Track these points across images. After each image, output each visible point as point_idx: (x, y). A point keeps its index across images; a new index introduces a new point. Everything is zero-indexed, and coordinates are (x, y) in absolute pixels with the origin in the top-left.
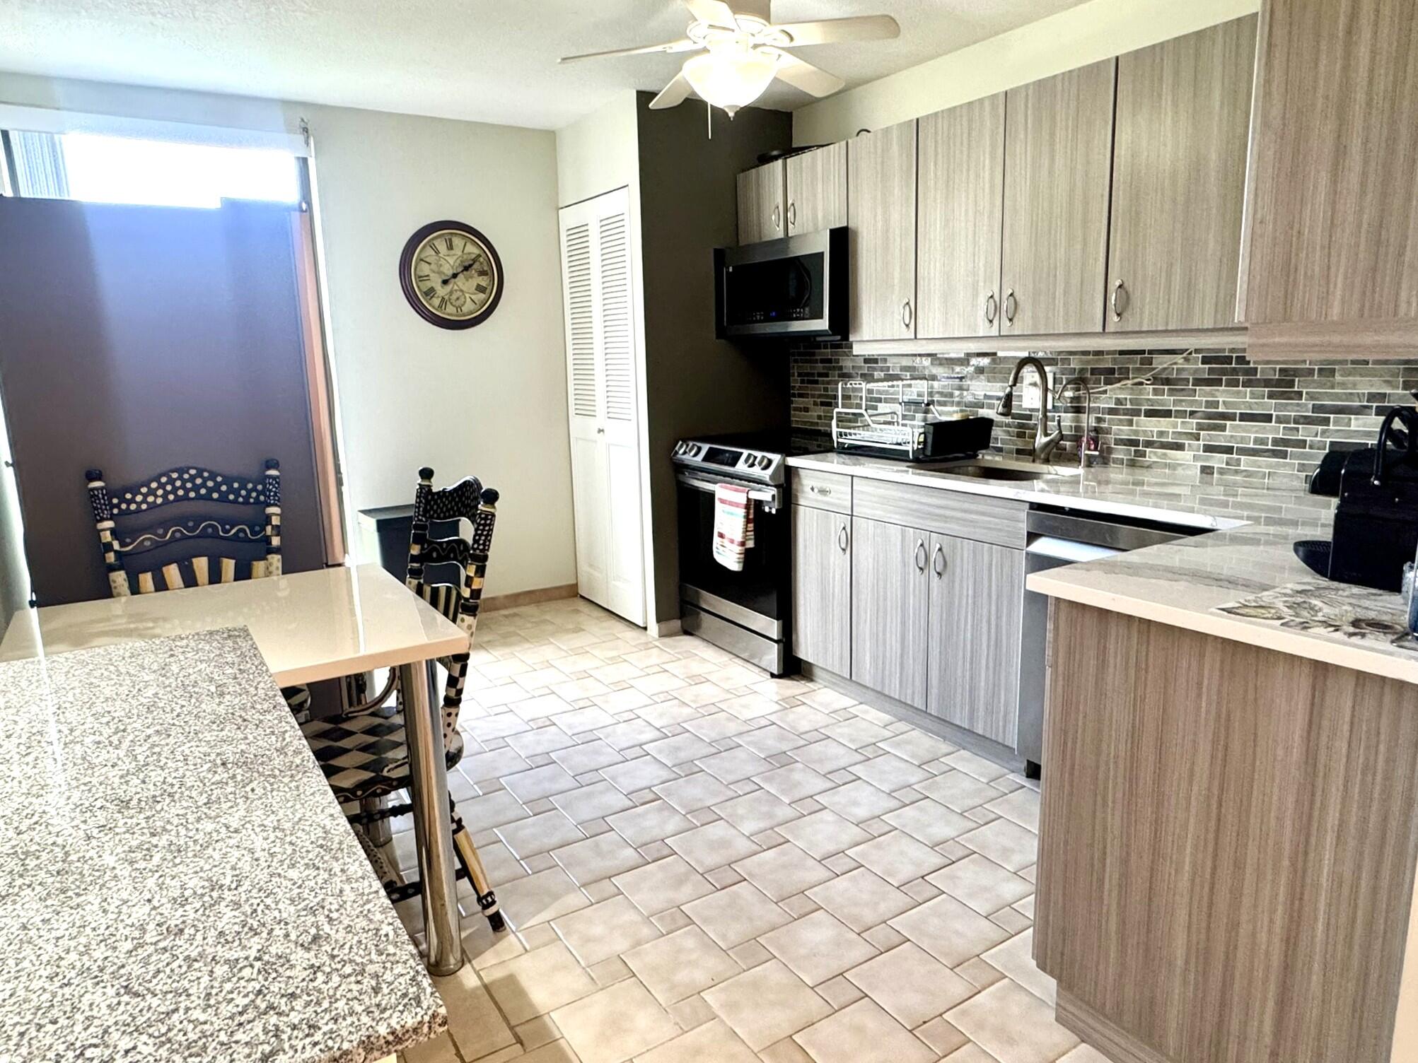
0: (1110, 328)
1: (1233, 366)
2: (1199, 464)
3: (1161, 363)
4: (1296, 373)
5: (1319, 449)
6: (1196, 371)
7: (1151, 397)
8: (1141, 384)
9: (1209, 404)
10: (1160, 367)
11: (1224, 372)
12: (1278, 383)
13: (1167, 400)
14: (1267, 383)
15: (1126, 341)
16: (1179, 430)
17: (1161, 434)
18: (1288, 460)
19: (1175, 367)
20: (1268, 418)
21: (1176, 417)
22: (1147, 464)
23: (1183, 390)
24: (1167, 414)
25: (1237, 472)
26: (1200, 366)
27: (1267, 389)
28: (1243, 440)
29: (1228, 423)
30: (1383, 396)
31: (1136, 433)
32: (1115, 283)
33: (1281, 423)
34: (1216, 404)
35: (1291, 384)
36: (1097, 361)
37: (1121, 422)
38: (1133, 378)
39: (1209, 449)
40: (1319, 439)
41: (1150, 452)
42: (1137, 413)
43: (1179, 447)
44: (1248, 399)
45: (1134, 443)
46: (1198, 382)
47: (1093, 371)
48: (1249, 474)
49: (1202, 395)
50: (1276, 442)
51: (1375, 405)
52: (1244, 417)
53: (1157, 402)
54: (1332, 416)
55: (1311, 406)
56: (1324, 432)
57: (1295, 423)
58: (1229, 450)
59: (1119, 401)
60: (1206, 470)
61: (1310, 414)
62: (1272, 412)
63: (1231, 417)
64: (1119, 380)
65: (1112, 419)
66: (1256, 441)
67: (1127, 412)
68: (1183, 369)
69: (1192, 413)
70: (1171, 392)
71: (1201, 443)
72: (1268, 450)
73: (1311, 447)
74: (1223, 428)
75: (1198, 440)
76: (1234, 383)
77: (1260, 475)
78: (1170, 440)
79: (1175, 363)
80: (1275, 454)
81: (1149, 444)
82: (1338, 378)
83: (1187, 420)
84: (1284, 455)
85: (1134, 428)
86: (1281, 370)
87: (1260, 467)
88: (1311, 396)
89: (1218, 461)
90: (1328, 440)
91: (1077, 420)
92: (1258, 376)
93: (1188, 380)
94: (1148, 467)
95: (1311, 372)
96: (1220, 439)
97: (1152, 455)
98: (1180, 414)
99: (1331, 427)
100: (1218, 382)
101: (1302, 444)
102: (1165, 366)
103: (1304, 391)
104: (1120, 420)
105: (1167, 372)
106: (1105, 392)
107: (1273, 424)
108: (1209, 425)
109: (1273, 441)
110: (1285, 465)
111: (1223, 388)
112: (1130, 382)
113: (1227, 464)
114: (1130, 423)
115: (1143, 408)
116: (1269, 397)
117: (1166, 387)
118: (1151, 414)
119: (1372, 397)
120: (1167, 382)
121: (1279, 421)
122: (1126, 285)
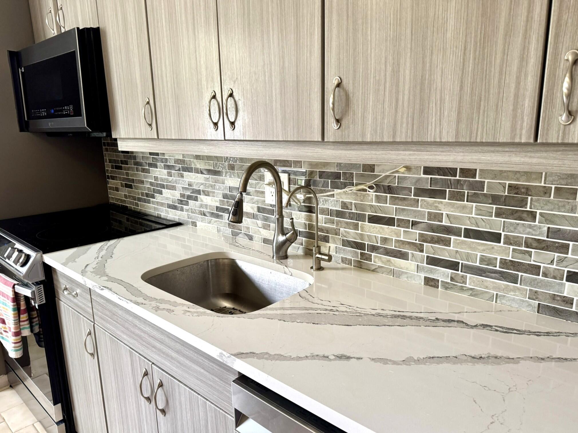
1: (458, 178)
2: (423, 275)
3: (380, 172)
4: (528, 191)
5: (555, 278)
6: (419, 180)
7: (374, 204)
8: (365, 190)
9: (432, 216)
10: (384, 175)
11: (449, 184)
12: (506, 201)
13: (390, 208)
14: (495, 199)
16: (402, 239)
17: (385, 240)
18: (518, 285)
19: (397, 175)
20: (496, 237)
21: (398, 226)
22: (373, 268)
23: (404, 199)
24: (390, 222)
25: (462, 289)
26: (422, 176)
27: (495, 206)
28: (468, 257)
29: (453, 238)
31: (362, 236)
33: (511, 244)
34: (439, 217)
35: (523, 203)
37: (347, 225)
38: (357, 185)
39: (433, 261)
40: (554, 266)
41: (375, 257)
42: (361, 217)
43: (403, 256)
44: (473, 215)
45: (359, 246)
46: (421, 192)
47: (318, 175)
48: (473, 293)
49: (425, 207)
50: (504, 263)
52: (469, 233)
53: (380, 209)
54: (571, 243)
55: (546, 229)
56: (561, 261)
57: (527, 246)
58: (453, 266)
59: (344, 205)
60: (430, 282)
61: (545, 239)
62: (501, 232)
63: (456, 232)
64: (345, 186)
65: (340, 221)
66: (483, 260)
67: (352, 216)
68: (405, 178)
69: (415, 224)
70: (394, 201)
71: (425, 254)
72: (496, 272)
73: (545, 275)
74: (447, 243)
75: (422, 251)
76: (458, 196)
77: (487, 296)
78: (393, 248)
79: (397, 172)
80: (503, 276)
81: (374, 249)
83: (410, 230)
84: (514, 280)
85: (359, 232)
86: (510, 186)
87: (487, 287)
88: (547, 219)
89: (442, 275)
90: (566, 270)
91: (310, 219)
92: (485, 192)
93: (410, 189)
94: (373, 271)
95: (546, 191)
96: (445, 253)
97: (377, 260)
98: (402, 223)
99: (570, 255)
100: (440, 194)
101: (535, 269)
102: (387, 175)
103: (538, 212)
104: (347, 223)
105: (389, 180)
106: (333, 196)
107: (502, 244)
108: (432, 237)
109: (500, 262)
110: (515, 289)
111: (447, 200)
112: (354, 188)
113: (452, 279)
114: (356, 227)
115: (367, 213)
116: (498, 215)
117: (388, 195)
118: (374, 220)
120: (389, 189)
121: (509, 241)
122: (344, 82)
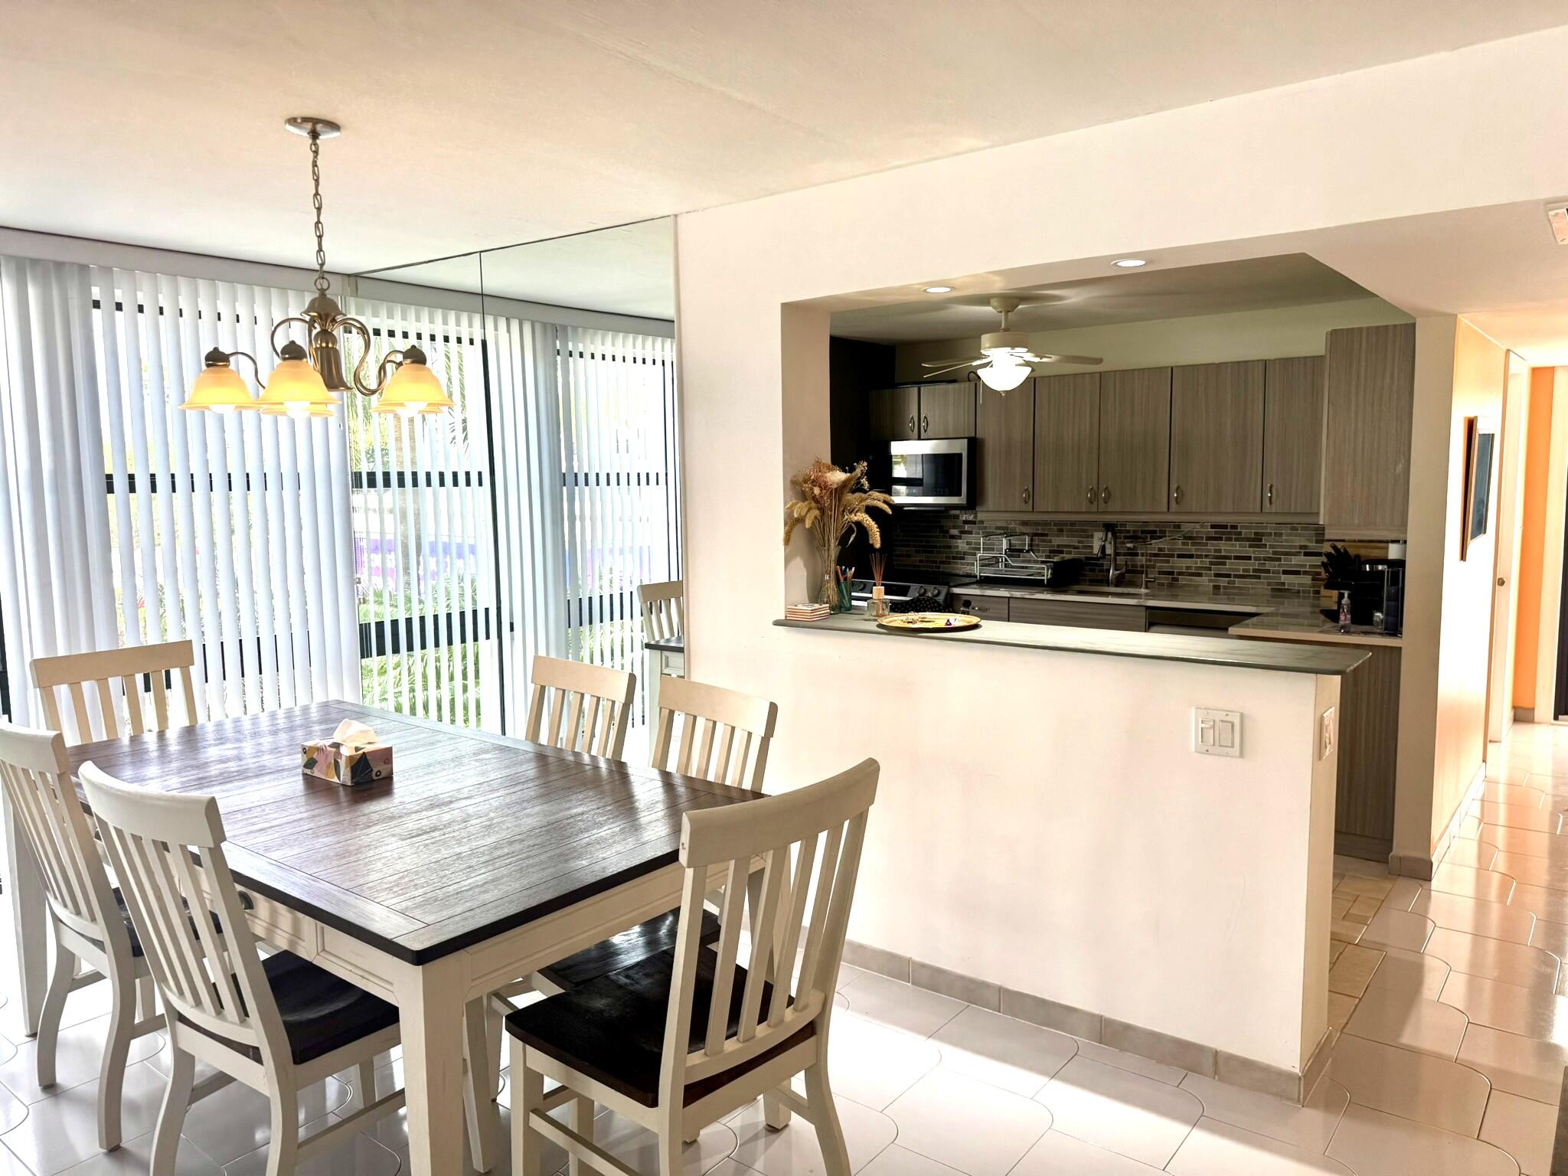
0: (1172, 510)
1: (1229, 530)
2: (1212, 584)
3: (1186, 528)
4: (1263, 534)
5: (1276, 574)
6: (1208, 533)
7: (1181, 547)
8: (1174, 539)
9: (1216, 551)
10: (1186, 530)
11: (1224, 533)
12: (1253, 540)
13: (1192, 549)
14: (1248, 539)
15: (1179, 517)
16: (1199, 565)
17: (1188, 568)
18: (1261, 580)
19: (1195, 530)
20: (1249, 558)
21: (1196, 558)
22: (1181, 584)
23: (1200, 543)
24: (1191, 556)
26: (1210, 530)
27: (1247, 543)
28: (1236, 570)
29: (1227, 561)
30: (1305, 547)
31: (1172, 567)
32: (1174, 486)
34: (1219, 551)
35: (1261, 540)
36: (1146, 526)
37: (1162, 562)
38: (1169, 536)
39: (1217, 575)
40: (1276, 568)
41: (1181, 578)
42: (1172, 556)
43: (1200, 575)
44: (1238, 548)
45: (1172, 573)
46: (1209, 538)
47: (1143, 532)
48: (1240, 589)
49: (1212, 546)
50: (1255, 570)
51: (1303, 551)
52: (1236, 558)
53: (1185, 550)
54: (1282, 557)
55: (1271, 551)
56: (1279, 566)
57: (1263, 560)
58: (1229, 576)
59: (1160, 549)
61: (1271, 556)
62: (1251, 555)
63: (1229, 558)
64: (1161, 537)
66: (1244, 570)
67: (1166, 555)
68: (1200, 532)
69: (1206, 556)
70: (1193, 544)
71: (1212, 572)
73: (1273, 573)
74: (1224, 564)
75: (1211, 570)
76: (1230, 539)
78: (1193, 571)
79: (1195, 528)
81: (1180, 574)
82: (1284, 538)
83: (1203, 560)
84: (1259, 578)
85: (1171, 565)
86: (1254, 533)
88: (1272, 547)
89: (1223, 582)
90: (1282, 570)
91: (1134, 560)
92: (1243, 536)
93: (1203, 537)
95: (1270, 534)
96: (1223, 569)
97: (1183, 579)
98: (1198, 556)
99: (1283, 562)
100: (1220, 539)
101: (1268, 571)
102: (1190, 529)
103: (1267, 544)
104: (1161, 560)
105: (1190, 533)
106: (1151, 544)
107: (1252, 561)
108: (1216, 562)
109: (1252, 570)
111: (1223, 542)
112: (1167, 539)
114: (1168, 562)
115: (1176, 553)
116: (1249, 547)
117: (1190, 542)
118: (1181, 556)
119: (1301, 547)
120: (1191, 538)
121: (1255, 559)
